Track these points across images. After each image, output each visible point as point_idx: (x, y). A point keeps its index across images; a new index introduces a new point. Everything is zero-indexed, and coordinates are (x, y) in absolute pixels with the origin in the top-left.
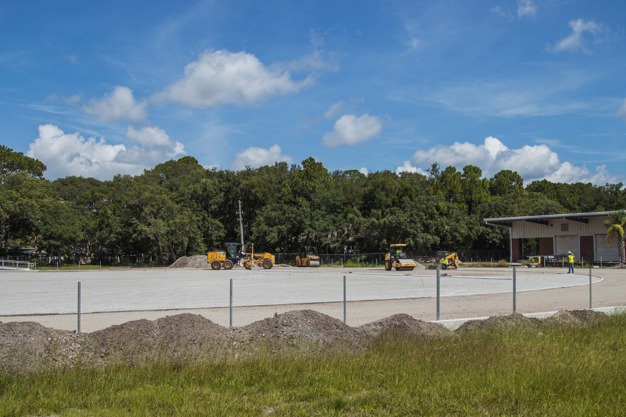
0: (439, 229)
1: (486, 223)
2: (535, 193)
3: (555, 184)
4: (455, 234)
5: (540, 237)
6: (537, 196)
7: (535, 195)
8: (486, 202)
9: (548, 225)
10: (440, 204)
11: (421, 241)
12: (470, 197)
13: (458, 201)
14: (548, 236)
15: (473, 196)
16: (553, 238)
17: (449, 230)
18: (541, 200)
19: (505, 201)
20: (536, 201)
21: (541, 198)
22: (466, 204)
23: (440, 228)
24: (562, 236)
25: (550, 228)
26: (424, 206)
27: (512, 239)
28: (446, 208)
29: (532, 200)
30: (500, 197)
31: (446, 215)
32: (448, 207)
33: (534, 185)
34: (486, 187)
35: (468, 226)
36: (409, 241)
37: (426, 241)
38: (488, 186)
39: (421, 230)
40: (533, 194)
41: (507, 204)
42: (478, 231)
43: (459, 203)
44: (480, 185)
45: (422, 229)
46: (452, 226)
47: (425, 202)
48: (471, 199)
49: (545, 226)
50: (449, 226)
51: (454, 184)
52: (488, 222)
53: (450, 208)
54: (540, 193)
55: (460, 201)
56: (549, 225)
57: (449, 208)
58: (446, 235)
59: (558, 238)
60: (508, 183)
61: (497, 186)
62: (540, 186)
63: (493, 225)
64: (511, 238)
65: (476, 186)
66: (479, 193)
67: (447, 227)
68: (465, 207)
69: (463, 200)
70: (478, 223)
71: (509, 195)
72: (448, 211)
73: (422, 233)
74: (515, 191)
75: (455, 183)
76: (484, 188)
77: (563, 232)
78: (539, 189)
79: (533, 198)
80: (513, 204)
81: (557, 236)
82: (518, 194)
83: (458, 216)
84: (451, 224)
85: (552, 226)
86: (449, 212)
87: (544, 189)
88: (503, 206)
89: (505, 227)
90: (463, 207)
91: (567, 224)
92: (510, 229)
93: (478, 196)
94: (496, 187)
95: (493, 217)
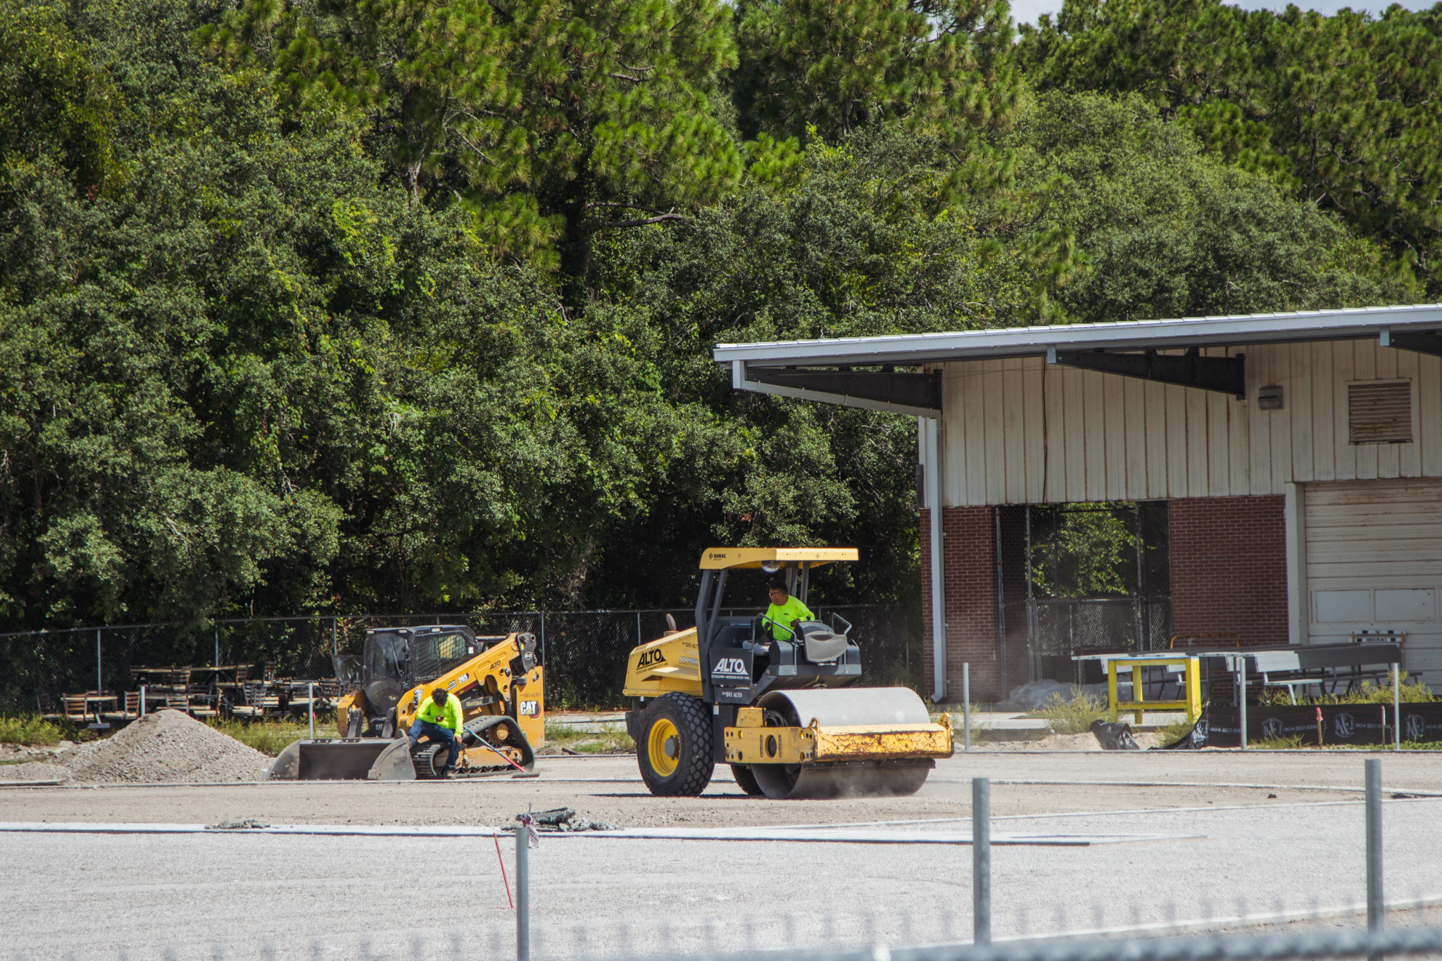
0: (331, 432)
1: (738, 382)
2: (1089, 101)
3: (1263, 18)
4: (464, 470)
5: (1178, 493)
6: (1113, 129)
7: (1099, 122)
9: (1240, 392)
10: (341, 212)
11: (179, 533)
12: (574, 151)
13: (473, 177)
14: (1239, 490)
15: (606, 139)
16: (1279, 501)
17: (416, 438)
18: (1146, 167)
19: (872, 186)
20: (1106, 168)
21: (1146, 148)
22: (542, 213)
23: (337, 421)
24: (1358, 483)
25: (1259, 417)
26: (199, 230)
27: (945, 511)
28: (391, 250)
29: (1070, 158)
30: (828, 153)
31: (392, 308)
32: (406, 241)
33: (1079, 26)
34: (710, 58)
35: (576, 401)
36: (78, 538)
37: (225, 535)
38: (727, 55)
39: (171, 439)
40: (1078, 110)
41: (892, 207)
42: (650, 439)
43: (489, 200)
44: (656, 45)
45: (194, 430)
46: (445, 400)
47: (206, 197)
48: (580, 164)
49: (1219, 400)
50: (422, 404)
51: (442, 33)
52: (754, 370)
53: (421, 251)
54: (1135, 97)
55: (491, 184)
56: (1254, 395)
57: (412, 245)
58: (396, 481)
59: (1324, 508)
60: (895, 29)
61: (795, 53)
62: (1133, 36)
63: (776, 392)
64: (932, 502)
65: (628, 54)
66: (654, 115)
67: (398, 413)
68: (536, 233)
69: (522, 173)
70: (654, 377)
71: (896, 131)
72: (410, 275)
73: (184, 470)
74: (949, 89)
75: (456, 26)
76: (696, 70)
77: (1369, 449)
78: (1122, 60)
79: (1073, 143)
80: (932, 207)
81: (1318, 485)
82: (974, 119)
83: (493, 314)
84: (435, 388)
85: (1273, 398)
86: (412, 285)
87: (1164, 61)
88: (862, 232)
89: (877, 409)
90: (521, 237)
91: (1402, 389)
92: (927, 428)
93: (647, 136)
94: (791, 65)
95: (785, 326)
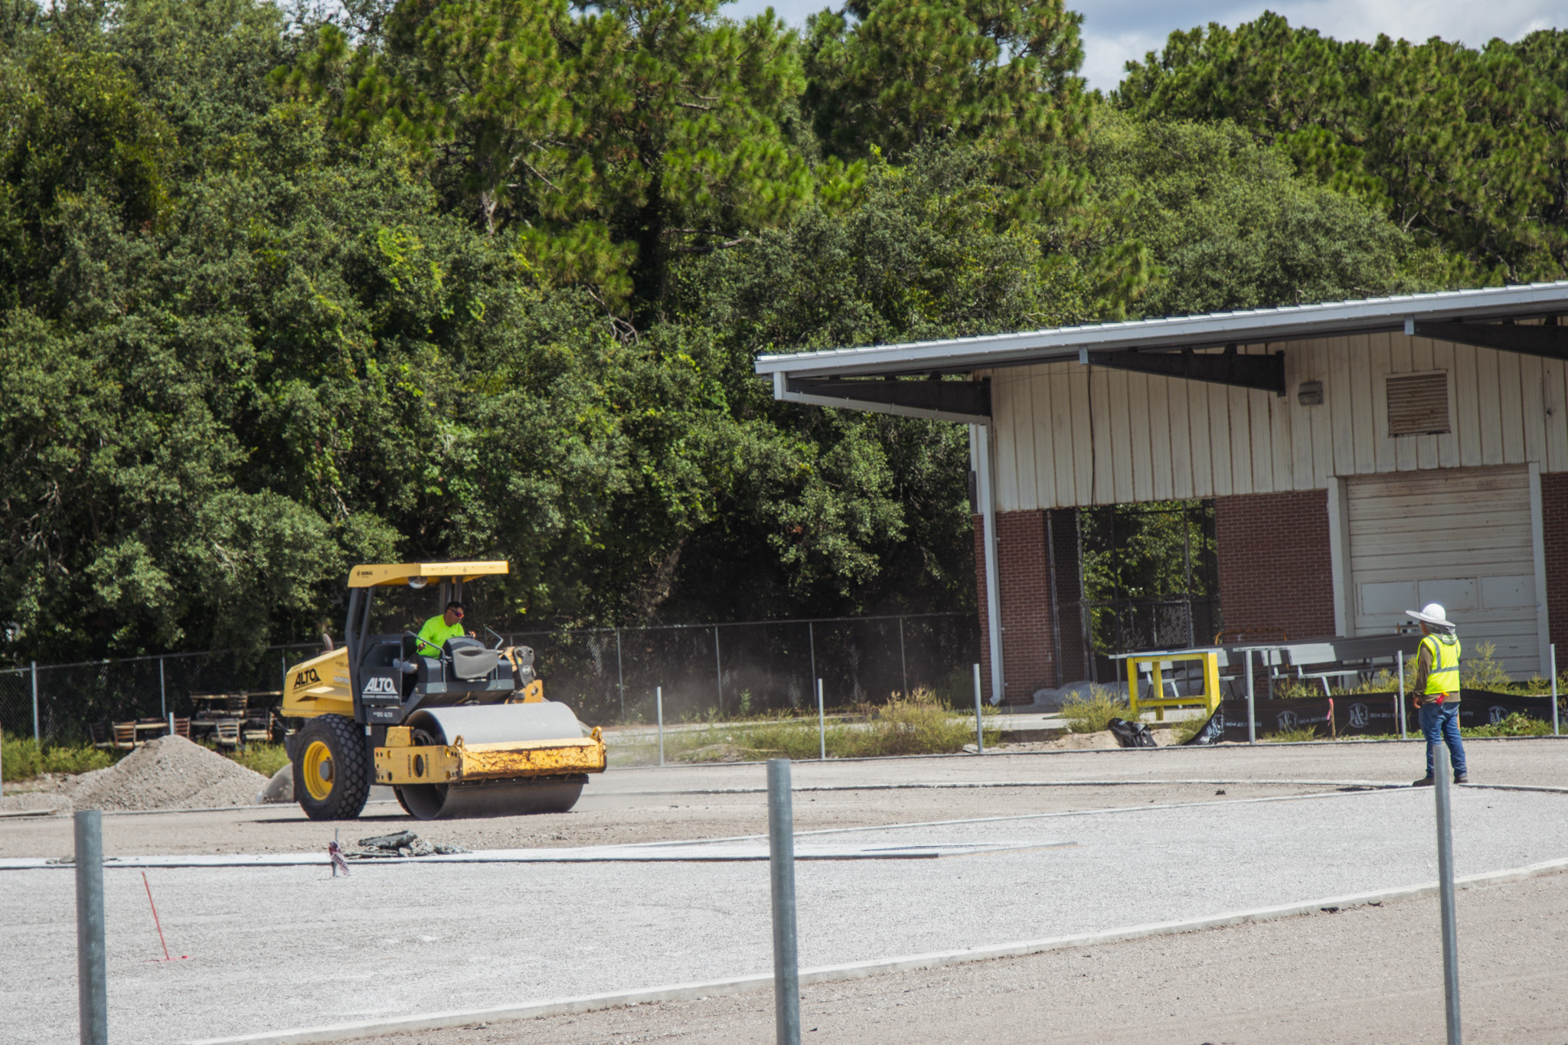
0: (382, 455)
1: (779, 393)
2: (1187, 130)
3: (1356, 49)
5: (1223, 491)
6: (1208, 156)
7: (1195, 150)
8: (777, 212)
9: (1281, 390)
10: (387, 239)
11: (228, 559)
12: (644, 179)
13: (543, 209)
14: (1282, 485)
15: (674, 167)
16: (1322, 495)
17: (471, 457)
18: (1239, 190)
19: (934, 204)
20: (1201, 193)
21: (1240, 172)
22: (616, 239)
23: (387, 444)
24: (1398, 475)
25: (1299, 412)
26: (243, 258)
27: (998, 517)
28: (439, 275)
29: (1168, 184)
30: (896, 173)
31: (442, 333)
32: (457, 266)
33: (1182, 62)
34: (776, 84)
35: (635, 418)
36: (125, 566)
37: (273, 558)
38: (794, 81)
39: (217, 465)
40: (1174, 140)
41: (953, 224)
42: (713, 453)
43: (557, 227)
44: (723, 73)
45: (237, 455)
46: (493, 421)
47: (258, 228)
48: (653, 190)
49: (1260, 396)
50: (473, 423)
51: (503, 64)
52: (795, 381)
53: (471, 277)
54: (1229, 125)
55: (558, 211)
56: (1294, 390)
57: (461, 270)
58: (451, 503)
59: (1367, 501)
60: (962, 52)
61: (869, 81)
62: (1231, 69)
63: (830, 404)
64: (985, 509)
65: (697, 83)
66: (724, 140)
67: (449, 434)
68: (602, 258)
69: (589, 201)
70: (719, 394)
71: (964, 154)
72: (459, 300)
73: (234, 494)
74: (1020, 112)
75: (517, 58)
76: (764, 96)
77: (1408, 442)
79: (1169, 171)
80: (1000, 222)
81: (1361, 478)
82: (1046, 137)
83: (545, 337)
84: (487, 407)
85: (1313, 394)
86: (462, 312)
87: (1260, 92)
88: (923, 247)
89: (931, 419)
90: (588, 267)
91: (1438, 381)
92: (977, 434)
93: (714, 163)
94: (864, 90)
95: (842, 338)
